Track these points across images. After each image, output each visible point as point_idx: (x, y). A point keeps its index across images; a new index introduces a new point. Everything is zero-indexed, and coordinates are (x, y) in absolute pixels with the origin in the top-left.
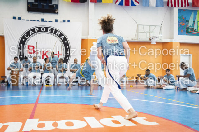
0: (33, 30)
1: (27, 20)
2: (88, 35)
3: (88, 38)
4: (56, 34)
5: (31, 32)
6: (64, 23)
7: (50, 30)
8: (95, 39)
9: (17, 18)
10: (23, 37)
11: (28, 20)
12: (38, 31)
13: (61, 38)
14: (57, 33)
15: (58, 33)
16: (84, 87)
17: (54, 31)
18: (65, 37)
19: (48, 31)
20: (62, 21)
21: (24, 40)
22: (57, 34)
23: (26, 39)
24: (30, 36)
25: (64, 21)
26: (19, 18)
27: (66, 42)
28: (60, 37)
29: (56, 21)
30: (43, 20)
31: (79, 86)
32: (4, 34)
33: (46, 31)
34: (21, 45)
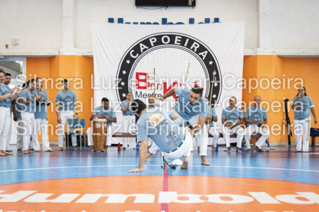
0: (146, 42)
1: (134, 23)
2: (258, 47)
3: (259, 54)
4: (192, 48)
5: (143, 47)
6: (207, 24)
7: (180, 41)
8: (272, 54)
9: (116, 20)
10: (128, 57)
11: (137, 23)
12: (155, 44)
13: (201, 56)
14: (193, 46)
15: (196, 45)
16: (249, 155)
17: (186, 42)
18: (209, 53)
19: (176, 43)
20: (204, 22)
21: (128, 62)
22: (194, 48)
23: (133, 60)
24: (140, 53)
25: (207, 21)
26: (120, 21)
27: (211, 63)
28: (200, 54)
29: (192, 21)
30: (164, 21)
31: (237, 152)
32: (93, 52)
33: (172, 42)
34: (124, 72)
